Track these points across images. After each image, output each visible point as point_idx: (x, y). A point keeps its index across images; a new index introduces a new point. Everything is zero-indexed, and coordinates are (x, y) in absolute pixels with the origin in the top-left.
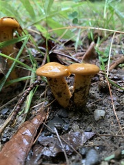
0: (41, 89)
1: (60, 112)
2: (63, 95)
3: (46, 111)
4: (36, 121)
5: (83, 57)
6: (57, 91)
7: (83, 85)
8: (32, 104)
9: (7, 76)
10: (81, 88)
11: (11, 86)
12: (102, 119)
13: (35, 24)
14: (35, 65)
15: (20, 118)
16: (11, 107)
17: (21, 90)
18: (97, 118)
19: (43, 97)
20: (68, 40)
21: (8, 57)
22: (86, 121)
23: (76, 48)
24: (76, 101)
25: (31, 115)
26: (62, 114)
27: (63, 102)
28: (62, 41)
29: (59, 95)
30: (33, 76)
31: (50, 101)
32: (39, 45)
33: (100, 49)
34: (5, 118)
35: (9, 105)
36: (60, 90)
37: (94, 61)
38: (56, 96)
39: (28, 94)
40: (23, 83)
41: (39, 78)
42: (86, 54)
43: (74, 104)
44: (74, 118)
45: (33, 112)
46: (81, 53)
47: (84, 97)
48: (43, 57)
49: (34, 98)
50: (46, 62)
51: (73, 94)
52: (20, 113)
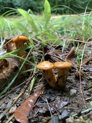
0: (40, 77)
1: (50, 90)
2: (51, 80)
3: (42, 89)
4: (36, 95)
5: (67, 57)
6: (48, 78)
7: (62, 75)
8: (34, 86)
9: (20, 69)
10: (62, 76)
11: (22, 75)
12: (75, 95)
13: (38, 35)
14: (36, 62)
15: (27, 94)
16: (22, 87)
17: (28, 77)
18: (71, 94)
19: (40, 81)
20: (58, 46)
21: (21, 58)
22: (65, 96)
23: (63, 50)
24: (59, 84)
25: (33, 92)
26: (51, 92)
27: (52, 84)
28: (54, 46)
29: (50, 80)
30: (35, 69)
31: (44, 84)
32: (39, 50)
33: (80, 50)
34: (19, 94)
35: (21, 86)
36: (50, 77)
37: (74, 59)
38: (48, 81)
39: (32, 79)
40: (29, 73)
41: (38, 70)
42: (69, 54)
43: (58, 86)
44: (58, 94)
45: (35, 90)
46: (66, 54)
47: (63, 82)
48: (41, 57)
49: (36, 82)
50: (43, 61)
51: (57, 80)
52: (27, 91)
